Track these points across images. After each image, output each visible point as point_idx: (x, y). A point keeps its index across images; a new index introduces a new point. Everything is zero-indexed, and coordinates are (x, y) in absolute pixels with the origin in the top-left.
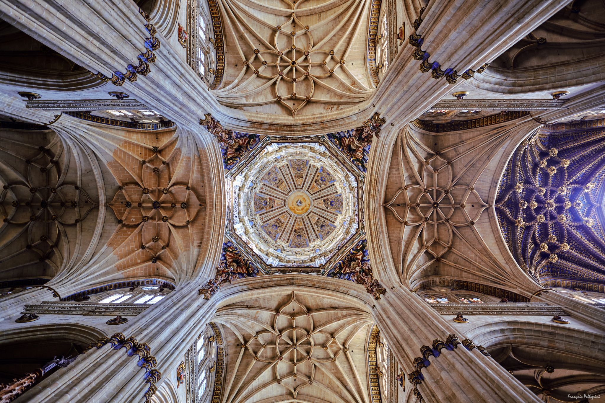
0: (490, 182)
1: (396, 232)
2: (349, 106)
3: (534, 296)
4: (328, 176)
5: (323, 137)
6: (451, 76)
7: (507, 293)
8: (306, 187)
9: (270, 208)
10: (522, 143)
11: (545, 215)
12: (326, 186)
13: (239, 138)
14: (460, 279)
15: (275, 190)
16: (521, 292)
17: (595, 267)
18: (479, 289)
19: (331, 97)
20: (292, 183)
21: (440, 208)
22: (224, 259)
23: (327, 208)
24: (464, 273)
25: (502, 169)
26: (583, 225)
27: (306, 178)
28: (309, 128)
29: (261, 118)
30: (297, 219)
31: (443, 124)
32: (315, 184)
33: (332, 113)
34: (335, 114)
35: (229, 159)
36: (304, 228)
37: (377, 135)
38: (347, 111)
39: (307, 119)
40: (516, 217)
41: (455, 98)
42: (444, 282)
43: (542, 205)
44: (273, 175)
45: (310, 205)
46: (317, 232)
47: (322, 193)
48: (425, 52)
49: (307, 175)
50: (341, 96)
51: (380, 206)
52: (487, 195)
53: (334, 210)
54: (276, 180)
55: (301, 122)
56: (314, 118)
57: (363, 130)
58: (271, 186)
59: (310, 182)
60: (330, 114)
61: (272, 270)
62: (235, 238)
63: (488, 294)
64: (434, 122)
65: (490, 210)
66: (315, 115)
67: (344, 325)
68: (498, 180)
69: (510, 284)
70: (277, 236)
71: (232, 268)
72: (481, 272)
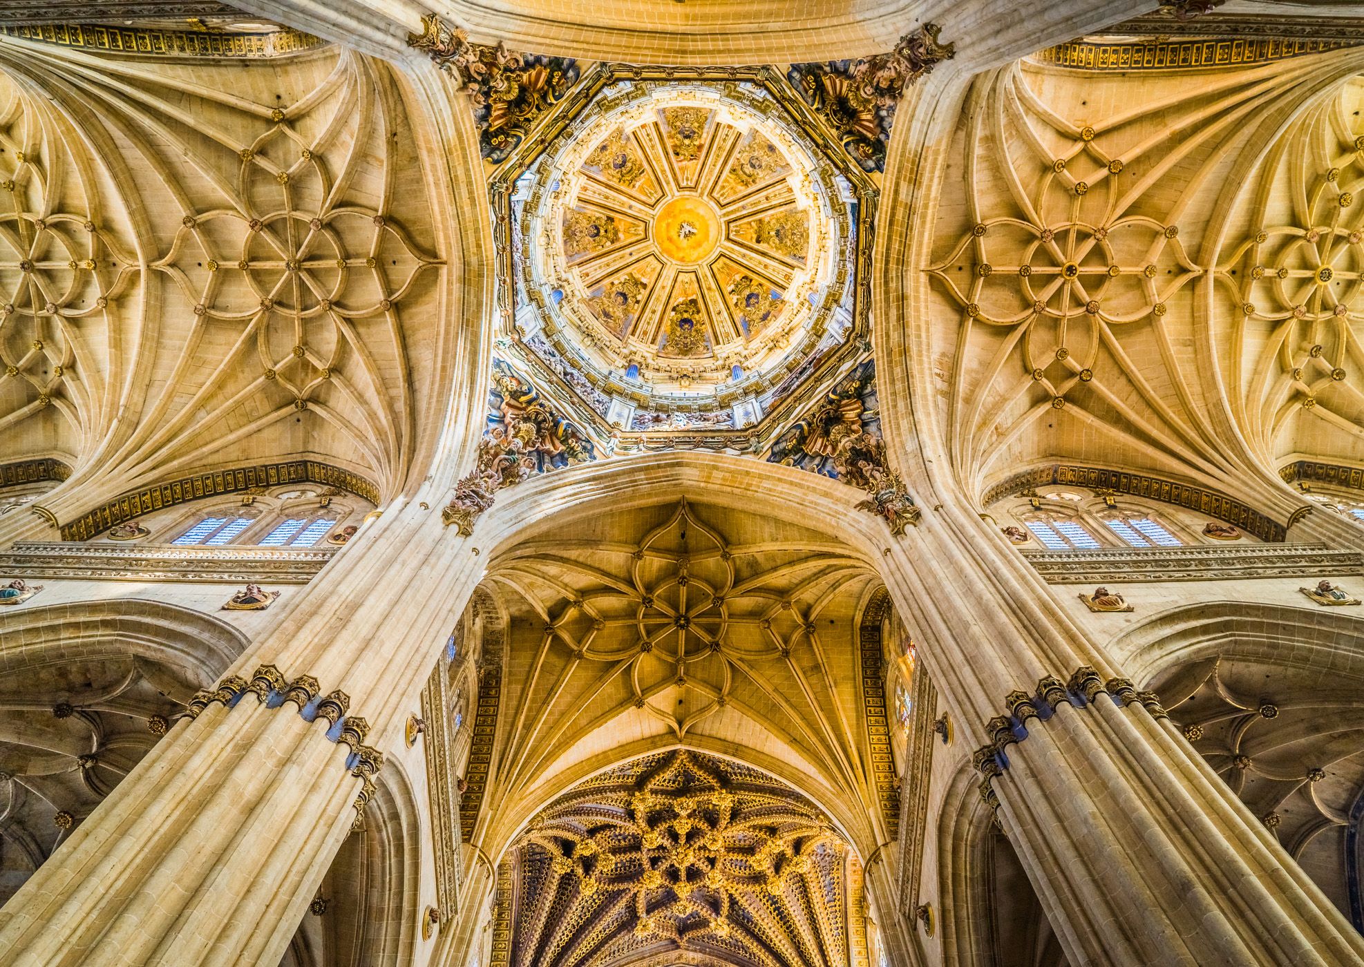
0: (736, 741)
1: (616, 532)
2: (943, 424)
3: (478, 852)
4: (761, 313)
5: (868, 347)
6: (990, 760)
7: (480, 788)
8: (733, 251)
9: (675, 146)
10: (823, 813)
11: (661, 847)
12: (732, 308)
13: (877, 113)
14: (504, 681)
15: (725, 162)
16: (483, 820)
17: (546, 945)
18: (484, 723)
19: (969, 372)
20: (744, 212)
21: (676, 632)
22: (527, 62)
23: (674, 309)
24: (519, 687)
25: (766, 768)
26: (638, 918)
27: (757, 251)
28: (893, 313)
29: (931, 180)
30: (643, 225)
31: (880, 641)
32: (738, 278)
33: (928, 379)
34: (925, 390)
35: (818, 80)
36: (617, 245)
37: (863, 505)
38: (930, 423)
39: (917, 310)
40: (654, 792)
41: (939, 717)
42: (497, 642)
43: (682, 841)
44: (766, 160)
45: (682, 260)
46: (607, 282)
47: (714, 297)
48: (1054, 710)
49: (764, 254)
50: (968, 401)
51: (681, 492)
52: (707, 732)
53: (669, 329)
54: (753, 166)
55: (910, 291)
56: (918, 327)
57: (878, 463)
58: (737, 150)
59: (744, 262)
60: (927, 372)
61: (500, 198)
62: (589, 88)
63: (473, 744)
64: (887, 622)
65: (670, 738)
66: (928, 330)
67: (366, 403)
68: (742, 758)
69: (499, 794)
70: (594, 168)
71: (502, 86)
72: (524, 726)
